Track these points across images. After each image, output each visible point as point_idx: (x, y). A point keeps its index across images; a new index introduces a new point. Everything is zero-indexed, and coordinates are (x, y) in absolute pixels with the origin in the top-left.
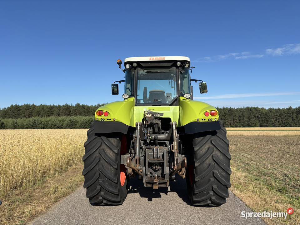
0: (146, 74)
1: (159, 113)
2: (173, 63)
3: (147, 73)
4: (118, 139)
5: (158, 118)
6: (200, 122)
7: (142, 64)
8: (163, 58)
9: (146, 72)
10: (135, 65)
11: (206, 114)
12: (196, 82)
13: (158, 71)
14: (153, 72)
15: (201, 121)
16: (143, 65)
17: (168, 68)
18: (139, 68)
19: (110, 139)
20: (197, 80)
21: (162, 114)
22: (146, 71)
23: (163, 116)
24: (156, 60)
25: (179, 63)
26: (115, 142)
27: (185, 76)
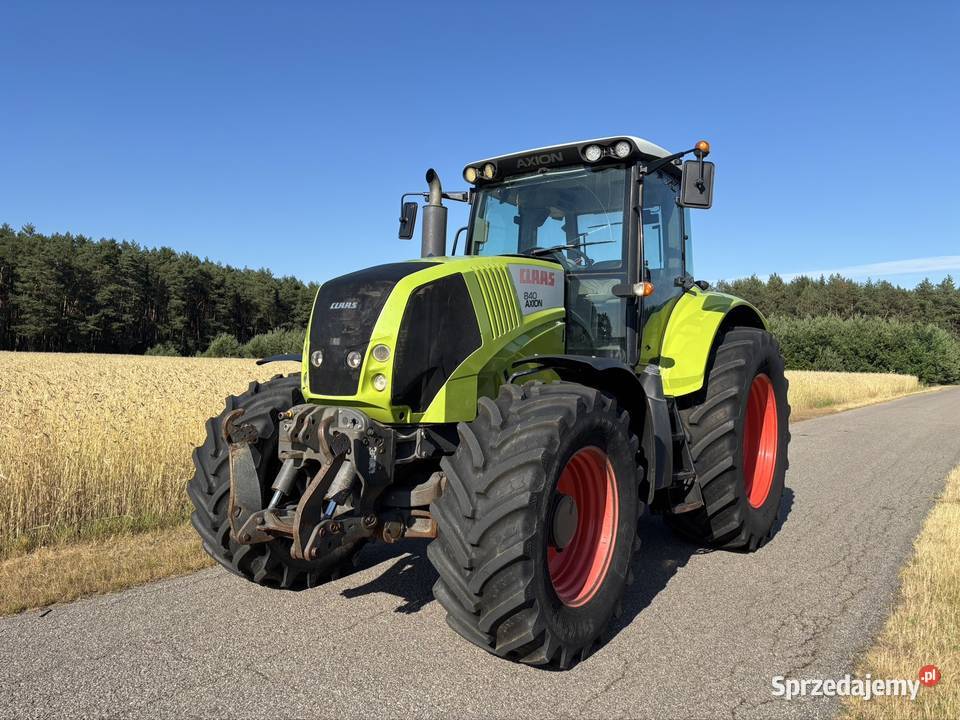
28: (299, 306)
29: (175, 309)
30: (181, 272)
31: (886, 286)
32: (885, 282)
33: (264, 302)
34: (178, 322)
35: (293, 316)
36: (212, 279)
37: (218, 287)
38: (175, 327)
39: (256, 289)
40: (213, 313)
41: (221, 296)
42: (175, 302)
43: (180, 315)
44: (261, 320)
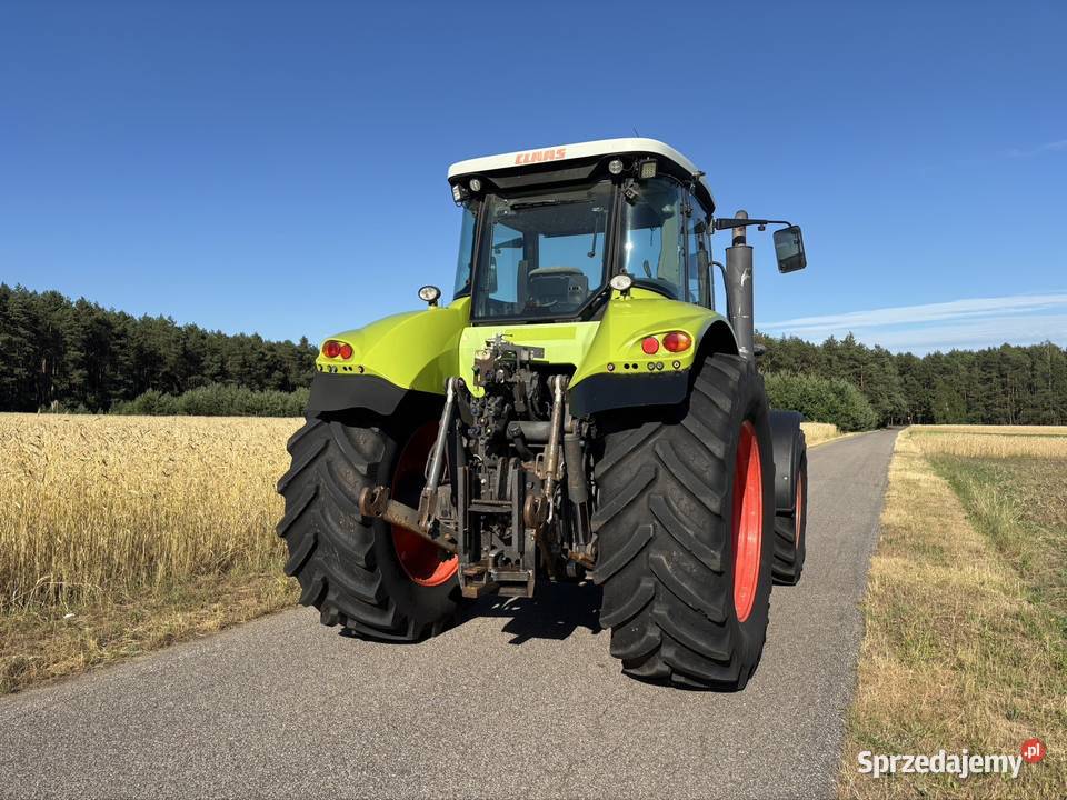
0: (514, 213)
1: (526, 348)
2: (593, 167)
3: (515, 209)
4: (377, 430)
5: (528, 366)
6: (618, 375)
7: (494, 180)
8: (559, 152)
9: (513, 208)
10: (475, 185)
11: (649, 345)
12: (760, 229)
13: (551, 199)
14: (533, 205)
15: (620, 370)
16: (500, 183)
17: (586, 186)
18: (494, 196)
19: (355, 431)
20: (766, 222)
21: (540, 351)
22: (512, 202)
23: (543, 357)
24: (537, 162)
25: (616, 162)
26: (369, 441)
27: (667, 209)
28: (209, 357)
29: (72, 361)
30: (77, 320)
31: (798, 342)
32: (797, 339)
33: (171, 355)
34: (77, 376)
35: (203, 368)
36: (112, 328)
37: (119, 337)
38: (74, 381)
39: (161, 339)
40: (115, 365)
41: (123, 346)
42: (73, 354)
43: (78, 368)
44: (166, 373)
